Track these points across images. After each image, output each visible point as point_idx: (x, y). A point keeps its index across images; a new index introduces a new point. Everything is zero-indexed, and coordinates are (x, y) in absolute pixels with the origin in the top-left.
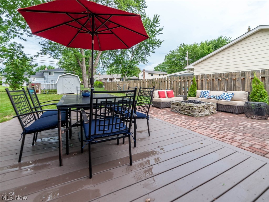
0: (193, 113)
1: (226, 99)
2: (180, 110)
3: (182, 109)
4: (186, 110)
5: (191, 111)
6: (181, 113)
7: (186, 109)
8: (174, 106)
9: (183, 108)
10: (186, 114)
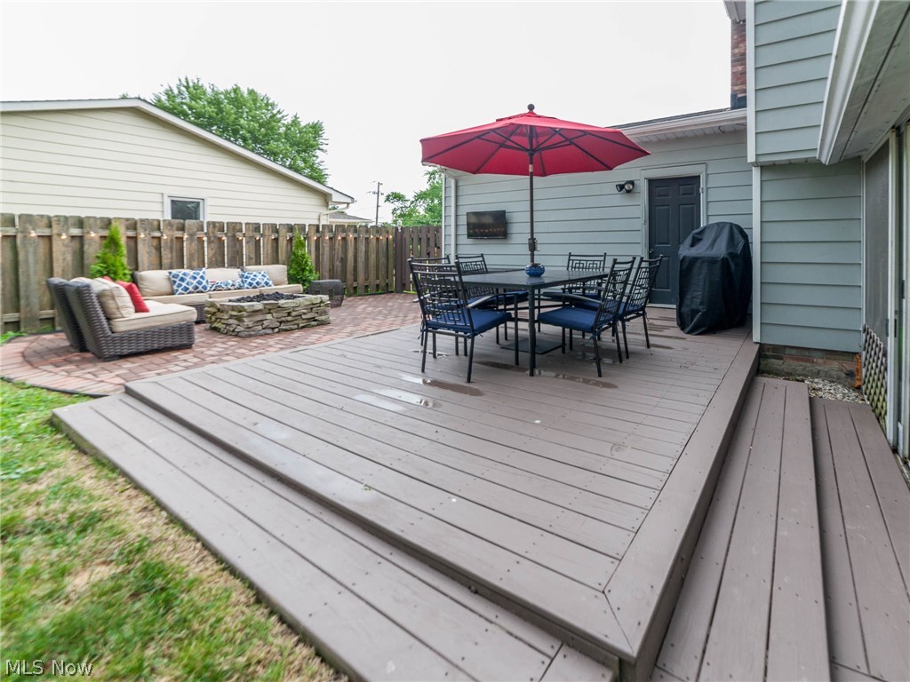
0: (323, 318)
1: (267, 284)
2: (281, 323)
3: (290, 318)
4: (304, 317)
5: (316, 315)
6: (286, 330)
7: (304, 314)
8: (260, 317)
9: (294, 314)
10: (303, 327)
